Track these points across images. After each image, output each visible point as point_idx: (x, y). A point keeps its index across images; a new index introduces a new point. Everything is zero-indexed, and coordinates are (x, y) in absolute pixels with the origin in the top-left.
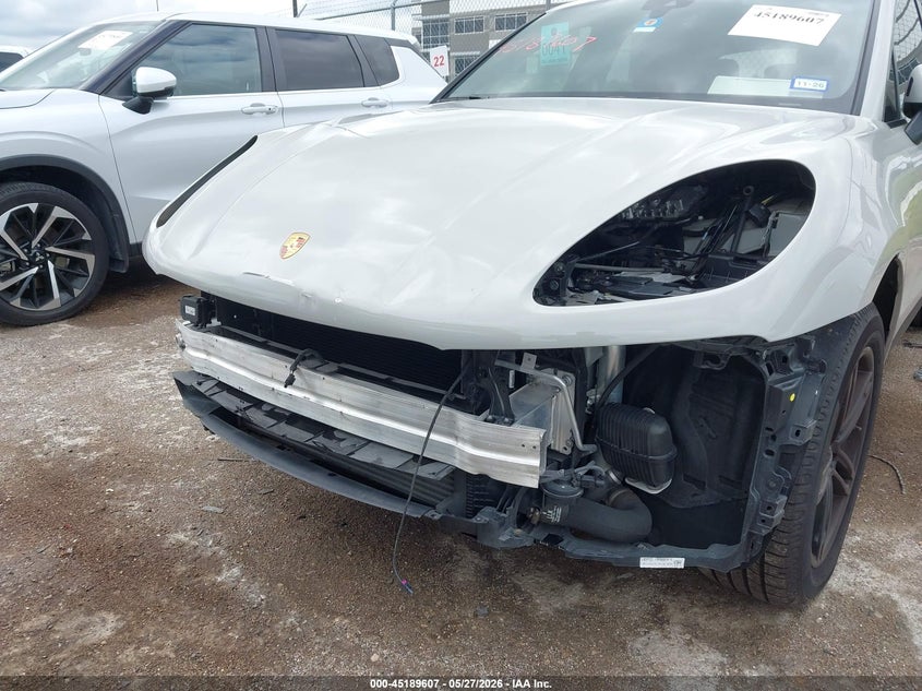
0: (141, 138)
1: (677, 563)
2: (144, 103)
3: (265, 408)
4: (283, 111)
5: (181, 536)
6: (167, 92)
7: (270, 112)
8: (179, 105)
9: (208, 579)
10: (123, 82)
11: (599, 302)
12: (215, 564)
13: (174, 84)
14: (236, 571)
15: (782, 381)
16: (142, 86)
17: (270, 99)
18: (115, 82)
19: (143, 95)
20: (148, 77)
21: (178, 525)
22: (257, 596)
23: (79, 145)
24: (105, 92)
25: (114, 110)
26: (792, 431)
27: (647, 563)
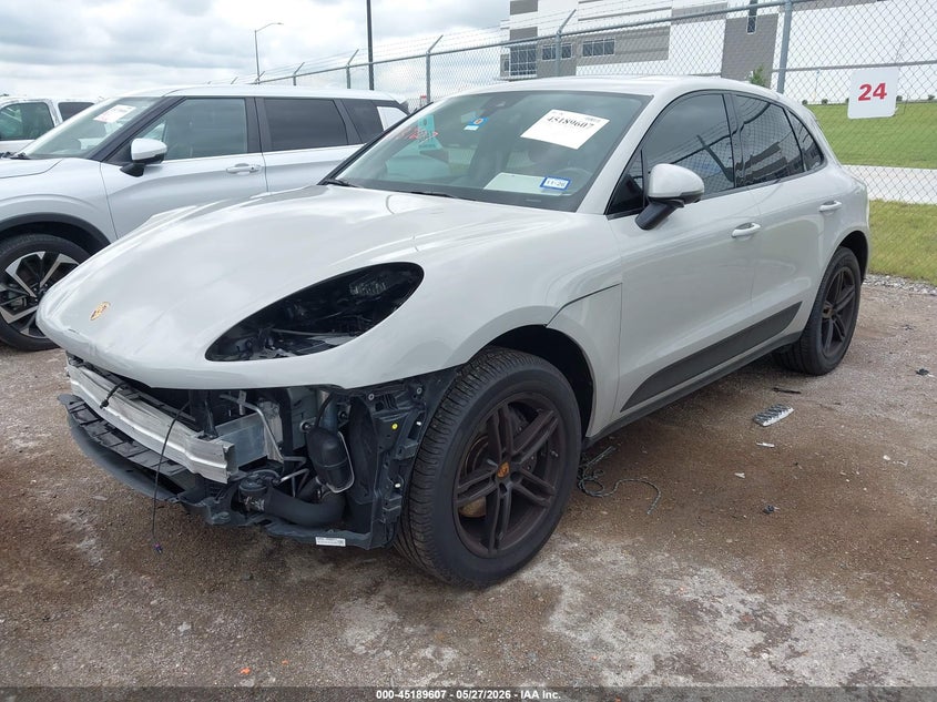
0: (135, 197)
1: (340, 542)
2: (137, 168)
3: (103, 423)
4: (266, 169)
5: (67, 516)
6: (159, 158)
7: (253, 171)
8: (171, 167)
9: (69, 546)
10: (122, 150)
11: (278, 356)
12: (80, 536)
13: (165, 151)
14: (92, 541)
15: (386, 415)
16: (136, 155)
17: (254, 159)
18: (115, 151)
19: (137, 161)
20: (142, 147)
21: (69, 508)
22: (97, 558)
23: (83, 205)
24: (106, 160)
25: (113, 174)
26: (398, 450)
27: (321, 541)
